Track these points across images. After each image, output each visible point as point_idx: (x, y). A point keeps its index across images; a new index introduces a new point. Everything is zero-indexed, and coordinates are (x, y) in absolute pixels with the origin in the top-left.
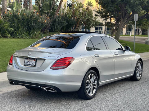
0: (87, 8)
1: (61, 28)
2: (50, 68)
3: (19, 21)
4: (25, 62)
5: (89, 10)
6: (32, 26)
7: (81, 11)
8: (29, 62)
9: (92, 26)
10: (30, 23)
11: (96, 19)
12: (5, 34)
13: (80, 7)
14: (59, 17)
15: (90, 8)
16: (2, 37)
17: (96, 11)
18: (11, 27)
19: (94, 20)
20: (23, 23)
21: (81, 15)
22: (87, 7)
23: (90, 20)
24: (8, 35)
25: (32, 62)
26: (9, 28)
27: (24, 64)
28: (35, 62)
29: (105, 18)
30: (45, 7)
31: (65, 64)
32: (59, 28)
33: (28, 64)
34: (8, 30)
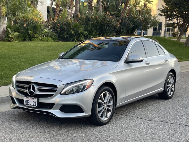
0: (145, 5)
1: (126, 31)
3: (93, 25)
5: (147, 7)
6: (105, 30)
7: (138, 8)
9: (150, 27)
10: (104, 27)
11: (155, 18)
12: (79, 38)
13: (136, 3)
14: (125, 18)
15: (148, 5)
16: (77, 41)
17: (160, 11)
18: (85, 31)
19: (153, 19)
20: (96, 26)
21: (137, 14)
22: (144, 3)
23: (148, 20)
24: (82, 39)
26: (84, 32)
29: (171, 19)
30: (111, 8)
32: (125, 31)
34: (83, 34)
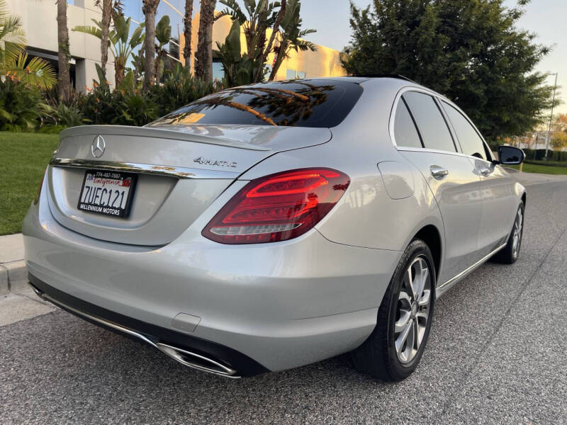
2: (206, 233)
4: (86, 190)
8: (99, 193)
25: (115, 194)
27: (80, 203)
28: (126, 190)
31: (298, 207)
33: (97, 202)
